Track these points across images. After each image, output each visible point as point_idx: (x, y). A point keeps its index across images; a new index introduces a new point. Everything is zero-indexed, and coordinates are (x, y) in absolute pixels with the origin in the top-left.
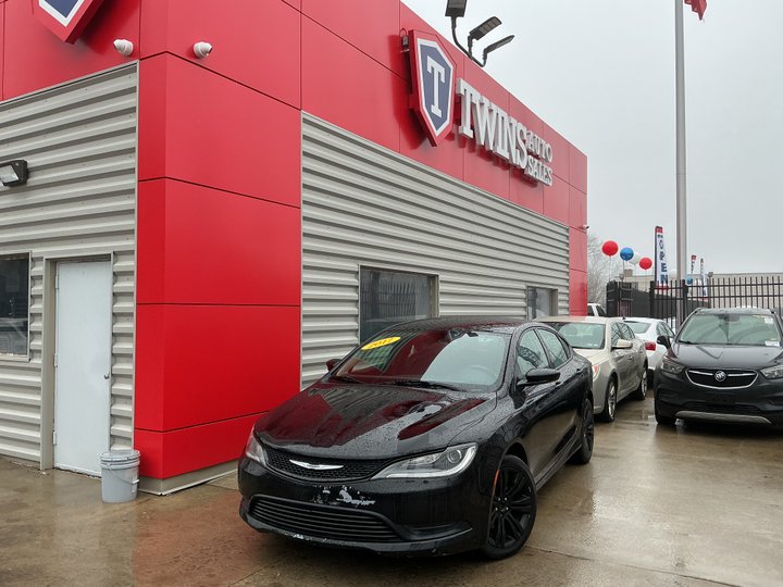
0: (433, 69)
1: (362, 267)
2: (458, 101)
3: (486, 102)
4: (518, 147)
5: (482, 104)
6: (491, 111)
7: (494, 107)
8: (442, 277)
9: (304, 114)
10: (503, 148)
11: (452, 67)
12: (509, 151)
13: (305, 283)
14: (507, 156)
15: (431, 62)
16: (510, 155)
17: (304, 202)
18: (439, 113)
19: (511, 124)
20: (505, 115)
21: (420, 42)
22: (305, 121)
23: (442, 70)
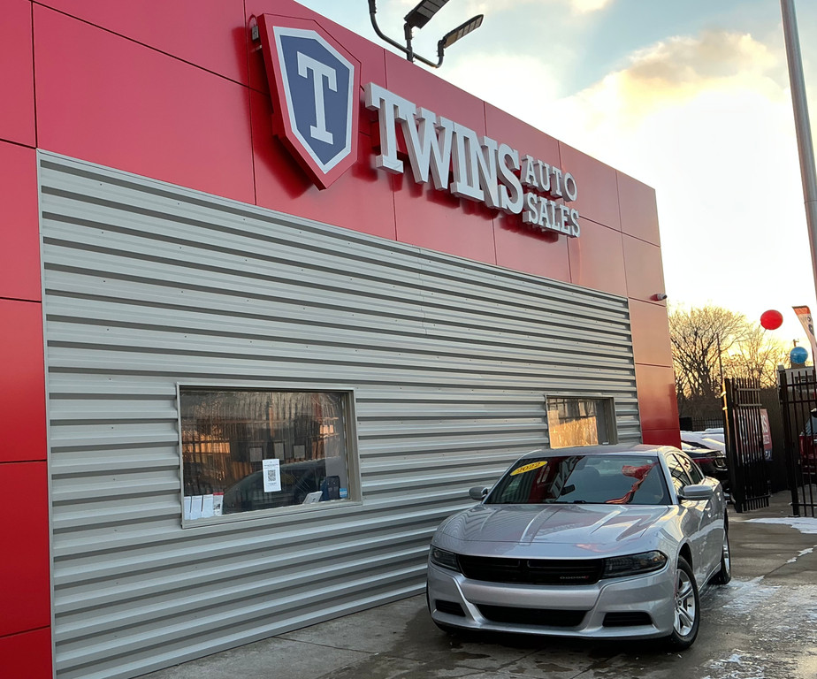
0: (310, 72)
1: (185, 390)
2: (369, 119)
3: (430, 117)
4: (501, 180)
5: (420, 121)
6: (440, 130)
7: (445, 122)
8: (360, 392)
9: (42, 154)
10: (470, 183)
11: (351, 68)
12: (483, 186)
13: (54, 423)
14: (480, 196)
15: (304, 62)
16: (487, 194)
17: (49, 292)
18: (328, 138)
19: (484, 148)
20: (472, 135)
21: (278, 32)
22: (45, 164)
23: (331, 73)
